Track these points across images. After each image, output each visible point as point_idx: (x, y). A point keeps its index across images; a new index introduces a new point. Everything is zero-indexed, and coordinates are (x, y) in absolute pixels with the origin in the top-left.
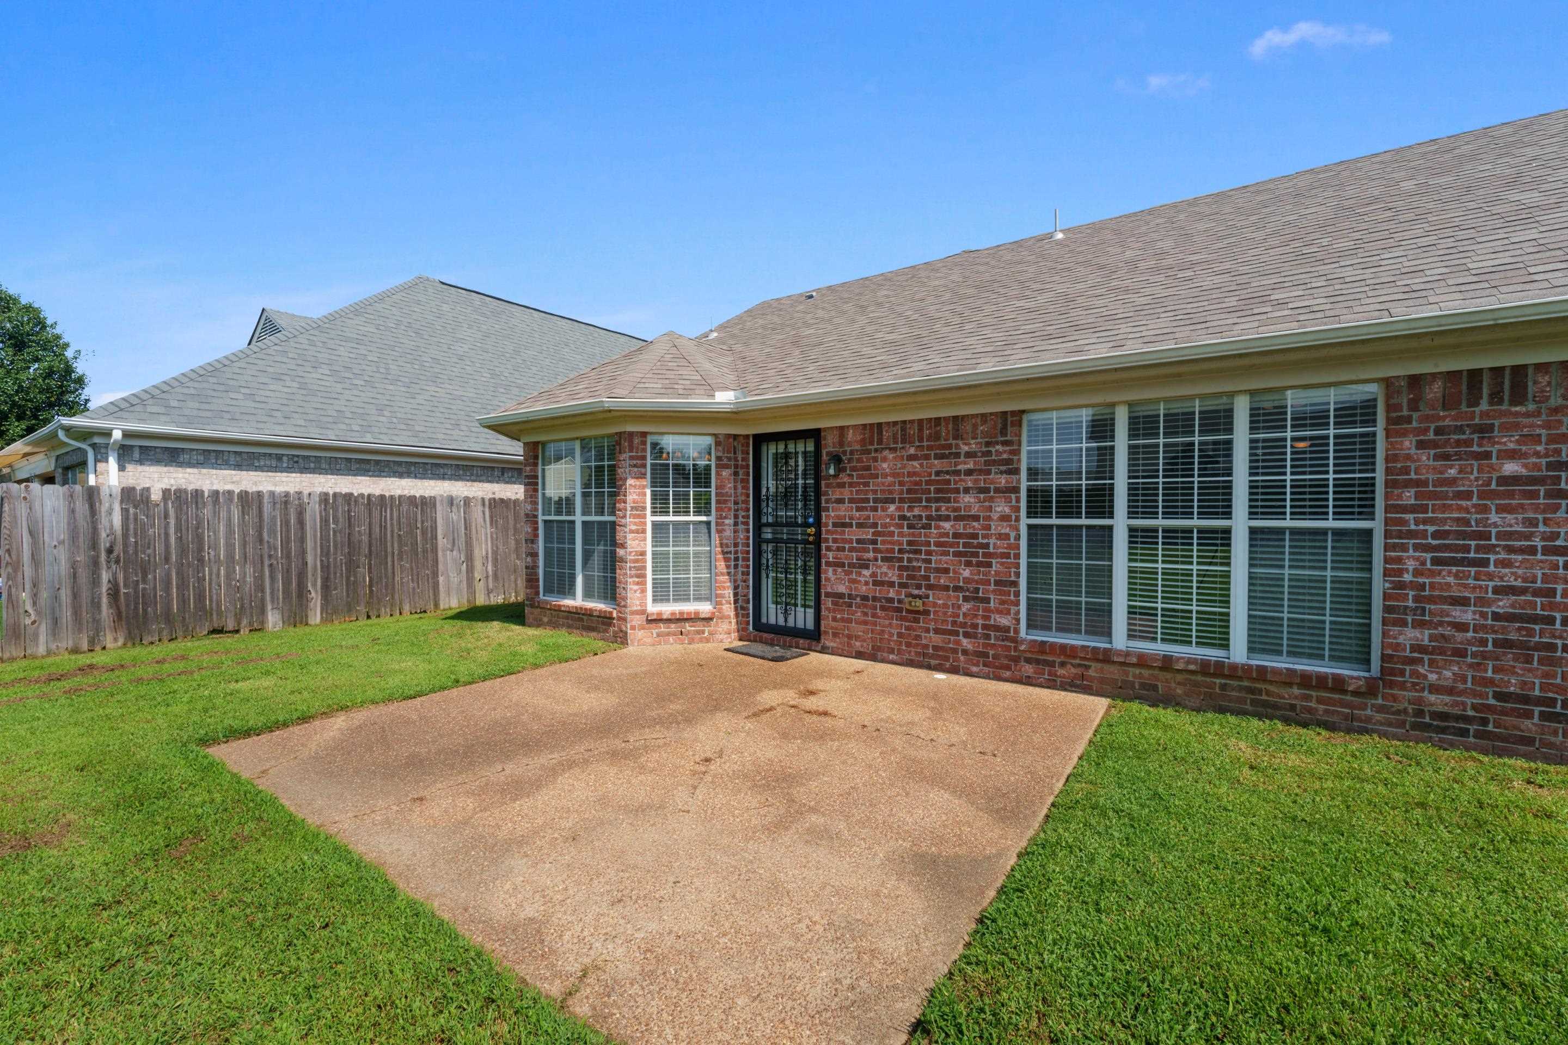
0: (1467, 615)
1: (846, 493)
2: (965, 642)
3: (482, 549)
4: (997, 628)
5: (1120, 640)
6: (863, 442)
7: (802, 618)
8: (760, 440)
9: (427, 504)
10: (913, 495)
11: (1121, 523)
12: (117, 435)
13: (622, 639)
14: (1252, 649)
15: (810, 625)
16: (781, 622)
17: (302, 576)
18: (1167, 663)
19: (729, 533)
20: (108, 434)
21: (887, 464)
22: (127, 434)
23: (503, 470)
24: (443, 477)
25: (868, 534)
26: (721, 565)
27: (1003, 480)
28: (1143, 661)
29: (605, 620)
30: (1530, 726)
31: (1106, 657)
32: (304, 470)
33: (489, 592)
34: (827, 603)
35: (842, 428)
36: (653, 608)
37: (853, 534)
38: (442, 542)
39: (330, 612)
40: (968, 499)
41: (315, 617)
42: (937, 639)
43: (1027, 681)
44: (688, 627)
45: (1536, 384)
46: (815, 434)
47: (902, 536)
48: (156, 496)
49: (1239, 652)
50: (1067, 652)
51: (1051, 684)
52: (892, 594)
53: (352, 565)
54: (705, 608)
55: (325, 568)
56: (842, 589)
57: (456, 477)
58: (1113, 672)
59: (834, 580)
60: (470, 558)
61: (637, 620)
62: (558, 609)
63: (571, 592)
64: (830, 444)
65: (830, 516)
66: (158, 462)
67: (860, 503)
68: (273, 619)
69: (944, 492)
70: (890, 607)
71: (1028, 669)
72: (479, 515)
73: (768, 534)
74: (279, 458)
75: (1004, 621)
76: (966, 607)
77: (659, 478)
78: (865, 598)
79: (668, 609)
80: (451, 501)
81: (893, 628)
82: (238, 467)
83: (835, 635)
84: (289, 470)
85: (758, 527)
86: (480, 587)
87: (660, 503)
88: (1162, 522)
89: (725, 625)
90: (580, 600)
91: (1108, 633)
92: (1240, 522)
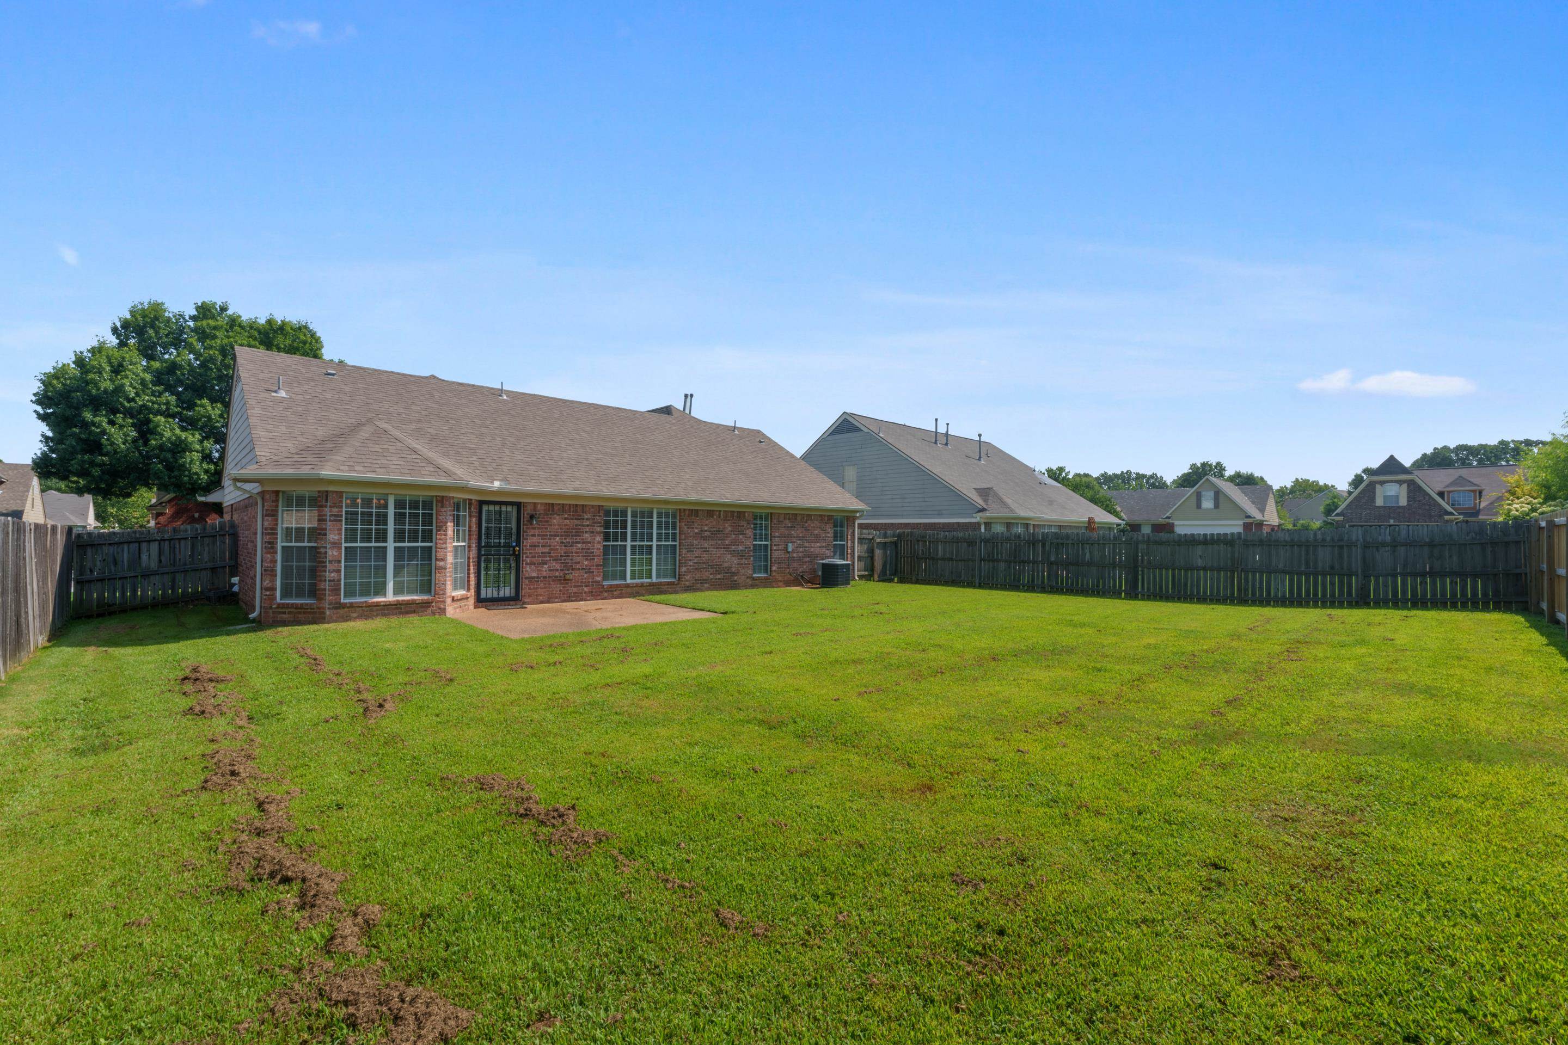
0: (691, 563)
1: (537, 532)
2: (586, 589)
4: (597, 582)
5: (628, 580)
6: (545, 510)
7: (507, 591)
8: (481, 503)
10: (566, 534)
11: (629, 544)
13: (443, 611)
14: (657, 576)
15: (513, 594)
16: (495, 595)
18: (642, 585)
21: (555, 521)
25: (547, 550)
26: (471, 569)
27: (599, 529)
28: (637, 585)
29: (425, 605)
31: (628, 586)
34: (525, 583)
35: (535, 504)
36: (453, 594)
37: (540, 550)
40: (587, 535)
42: (575, 590)
43: (605, 598)
44: (463, 603)
45: (700, 513)
46: (518, 505)
47: (562, 550)
49: (654, 580)
50: (617, 586)
51: (612, 598)
52: (557, 574)
54: (465, 593)
56: (534, 574)
58: (629, 590)
59: (529, 571)
61: (449, 600)
63: (379, 593)
64: (529, 510)
65: (527, 542)
67: (543, 536)
69: (578, 533)
70: (556, 579)
71: (606, 594)
75: (599, 579)
76: (586, 576)
78: (545, 577)
79: (457, 593)
81: (556, 588)
83: (530, 596)
85: (480, 549)
88: (638, 543)
89: (472, 601)
90: (390, 597)
91: (625, 579)
92: (655, 543)
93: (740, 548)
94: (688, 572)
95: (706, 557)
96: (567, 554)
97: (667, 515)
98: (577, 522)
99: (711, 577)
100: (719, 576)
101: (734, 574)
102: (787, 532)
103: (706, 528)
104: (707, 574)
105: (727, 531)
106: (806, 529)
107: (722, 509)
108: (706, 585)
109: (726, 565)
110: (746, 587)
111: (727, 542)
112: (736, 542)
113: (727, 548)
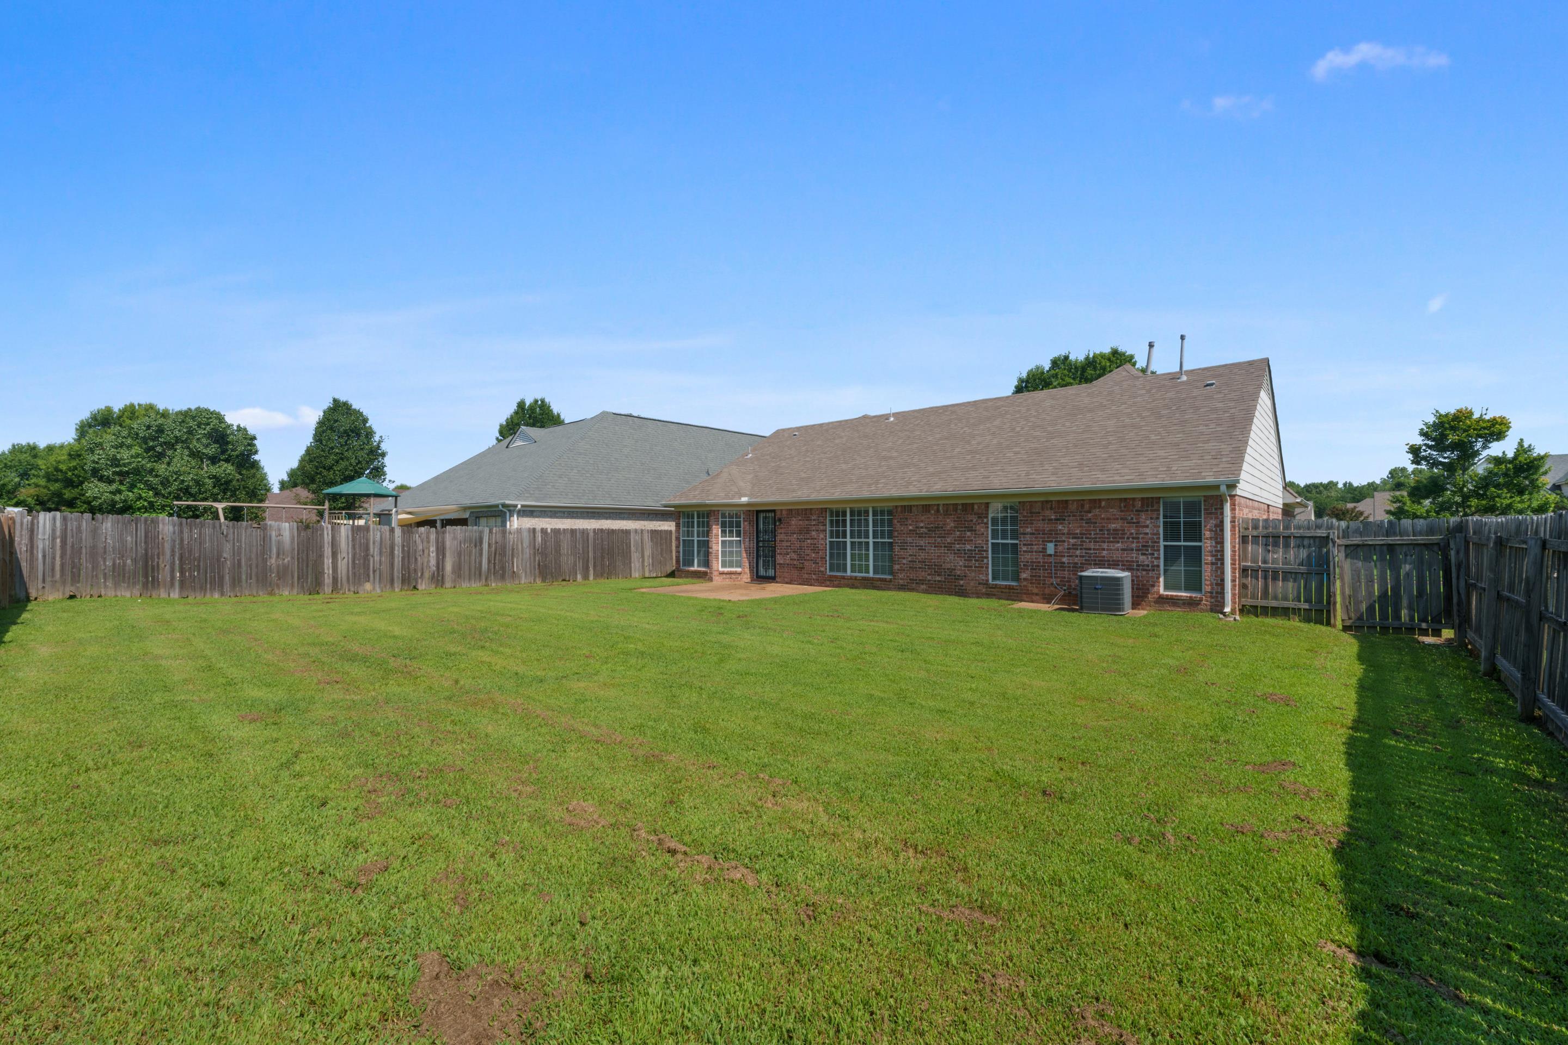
0: (904, 561)
1: (783, 531)
2: (814, 576)
3: (648, 552)
4: (822, 572)
5: (849, 573)
6: (787, 515)
7: (771, 573)
8: (758, 512)
9: (627, 532)
10: (800, 532)
11: (848, 540)
12: (519, 506)
13: (711, 580)
14: (874, 573)
15: (772, 575)
16: (764, 574)
17: (588, 561)
18: (856, 578)
19: (747, 544)
20: (516, 506)
21: (794, 522)
22: (522, 506)
23: (649, 514)
24: (623, 519)
25: (789, 544)
26: (744, 555)
27: (822, 528)
29: (705, 573)
30: (914, 585)
31: (843, 578)
32: (572, 517)
33: (650, 571)
34: (778, 567)
35: (782, 510)
36: (721, 569)
37: (785, 544)
38: (633, 549)
39: (596, 576)
40: (814, 533)
41: (591, 578)
42: (807, 576)
43: (829, 586)
44: (733, 576)
45: (914, 509)
46: (774, 511)
47: (797, 544)
48: (549, 531)
49: (871, 574)
50: (836, 577)
51: (833, 586)
52: (795, 563)
53: (603, 557)
54: (739, 570)
55: (594, 558)
56: (781, 562)
57: (628, 519)
58: (846, 582)
59: (780, 560)
60: (643, 556)
61: (715, 573)
62: (688, 571)
63: (693, 565)
64: (778, 513)
65: (778, 538)
66: (527, 516)
67: (786, 534)
68: (579, 577)
69: (808, 531)
70: (795, 567)
71: (828, 583)
72: (646, 537)
73: (761, 544)
74: (564, 512)
75: (822, 569)
76: (814, 566)
77: (723, 525)
78: (788, 565)
79: (726, 570)
80: (636, 531)
81: (795, 573)
82: (551, 517)
83: (780, 577)
84: (567, 518)
85: (758, 542)
86: (647, 569)
87: (724, 532)
88: (856, 540)
89: (746, 577)
90: (695, 568)
91: (845, 571)
92: (871, 540)
93: (968, 547)
94: (901, 570)
95: (922, 555)
96: (801, 548)
97: (882, 513)
98: (807, 522)
99: (929, 577)
100: (938, 578)
101: (959, 578)
102: (1047, 527)
103: (922, 525)
104: (922, 575)
105: (948, 528)
106: (1089, 522)
107: (941, 502)
108: (924, 587)
109: (948, 566)
110: (979, 595)
111: (949, 540)
112: (961, 540)
113: (949, 547)
